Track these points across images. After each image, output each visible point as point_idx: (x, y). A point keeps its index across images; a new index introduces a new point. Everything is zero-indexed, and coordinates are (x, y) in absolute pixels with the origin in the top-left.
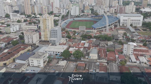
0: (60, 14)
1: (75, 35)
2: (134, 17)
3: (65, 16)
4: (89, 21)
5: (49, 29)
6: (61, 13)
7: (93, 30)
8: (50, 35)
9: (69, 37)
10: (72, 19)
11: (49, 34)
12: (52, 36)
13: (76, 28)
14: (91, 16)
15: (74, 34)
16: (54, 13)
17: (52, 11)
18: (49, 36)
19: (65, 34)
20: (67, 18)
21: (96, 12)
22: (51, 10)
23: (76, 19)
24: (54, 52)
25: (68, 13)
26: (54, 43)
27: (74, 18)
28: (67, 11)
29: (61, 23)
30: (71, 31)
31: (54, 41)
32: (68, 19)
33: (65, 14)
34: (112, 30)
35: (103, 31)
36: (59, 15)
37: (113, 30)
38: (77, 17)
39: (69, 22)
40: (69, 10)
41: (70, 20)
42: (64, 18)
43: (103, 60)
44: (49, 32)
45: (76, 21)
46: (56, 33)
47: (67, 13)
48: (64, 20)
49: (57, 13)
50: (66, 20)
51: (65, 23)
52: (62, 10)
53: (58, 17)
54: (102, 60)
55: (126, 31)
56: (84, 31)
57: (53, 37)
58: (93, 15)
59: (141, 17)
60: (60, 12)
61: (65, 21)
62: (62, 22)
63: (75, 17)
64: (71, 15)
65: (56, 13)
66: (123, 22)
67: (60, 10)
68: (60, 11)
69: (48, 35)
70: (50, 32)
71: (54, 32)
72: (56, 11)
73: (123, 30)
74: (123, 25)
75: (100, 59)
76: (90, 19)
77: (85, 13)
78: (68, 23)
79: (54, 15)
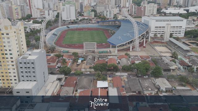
0: (43, 19)
1: (77, 62)
2: (172, 22)
3: (53, 22)
4: (95, 30)
5: (12, 58)
6: (45, 18)
7: (111, 49)
8: (16, 74)
9: (66, 72)
10: (65, 27)
11: (14, 71)
12: (23, 76)
13: (75, 45)
14: (95, 21)
15: (75, 61)
16: (33, 17)
17: (30, 13)
18: (15, 76)
19: (55, 64)
20: (57, 25)
21: (101, 15)
22: (27, 12)
23: (71, 26)
25: (58, 16)
27: (69, 25)
28: (56, 13)
29: (46, 36)
30: (68, 52)
31: (28, 92)
32: (58, 27)
33: (53, 19)
34: (144, 47)
35: (130, 49)
36: (42, 21)
37: (144, 45)
38: (72, 23)
39: (60, 32)
40: (58, 12)
41: (61, 28)
42: (51, 25)
44: (13, 65)
45: (72, 30)
46: (33, 68)
47: (55, 17)
48: (51, 30)
49: (39, 17)
50: (55, 28)
51: (54, 34)
52: (46, 12)
53: (40, 25)
55: (165, 46)
56: (93, 52)
57: (26, 79)
58: (99, 20)
59: (182, 21)
60: (44, 16)
61: (53, 31)
62: (47, 33)
63: (70, 23)
64: (64, 20)
65: (36, 17)
66: (156, 30)
67: (44, 12)
68: (44, 14)
69: (12, 75)
70: (15, 67)
71: (28, 65)
72: (36, 14)
73: (160, 46)
74: (155, 35)
76: (95, 25)
77: (85, 16)
78: (58, 35)
79: (32, 21)
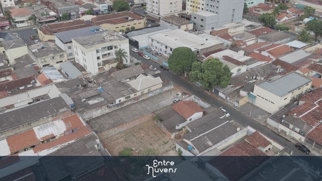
12: (208, 5)
18: (203, 5)
24: (166, 47)
26: (202, 26)
31: (202, 20)
43: (291, 126)
54: (287, 126)
57: (209, 8)
75: (282, 118)
